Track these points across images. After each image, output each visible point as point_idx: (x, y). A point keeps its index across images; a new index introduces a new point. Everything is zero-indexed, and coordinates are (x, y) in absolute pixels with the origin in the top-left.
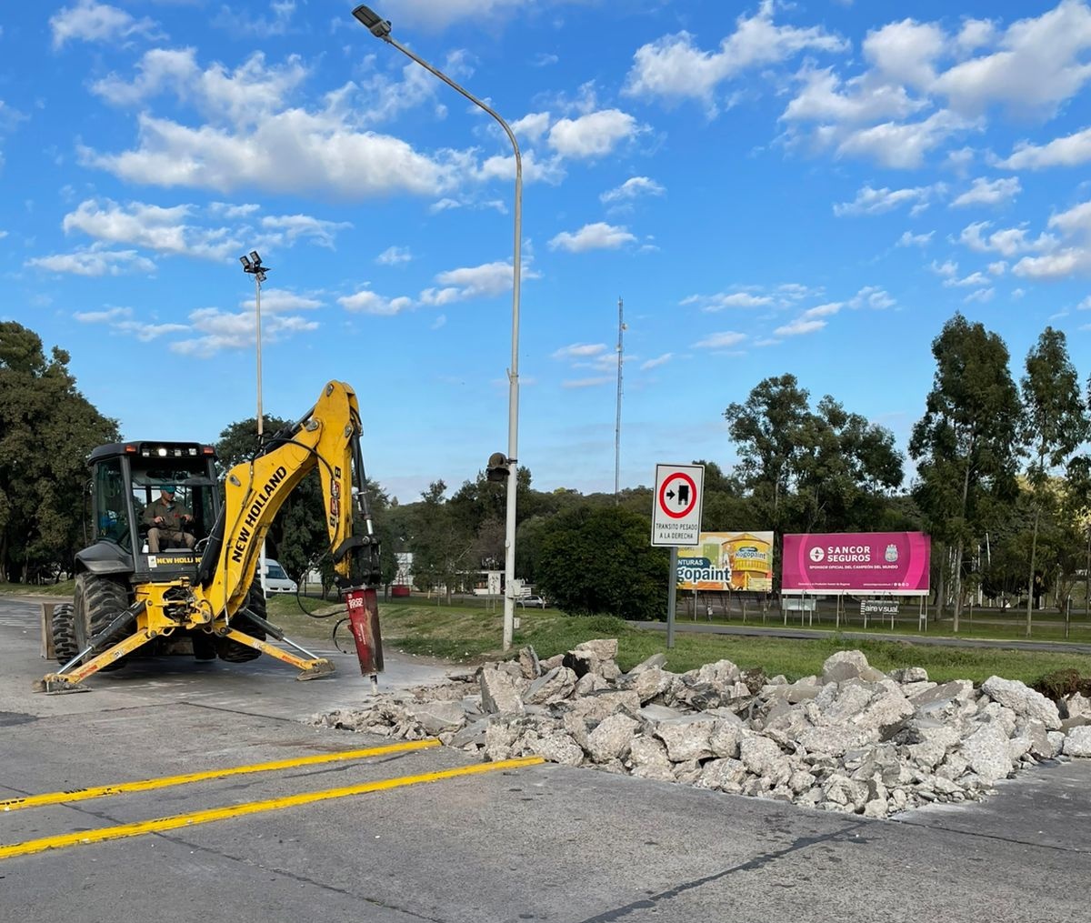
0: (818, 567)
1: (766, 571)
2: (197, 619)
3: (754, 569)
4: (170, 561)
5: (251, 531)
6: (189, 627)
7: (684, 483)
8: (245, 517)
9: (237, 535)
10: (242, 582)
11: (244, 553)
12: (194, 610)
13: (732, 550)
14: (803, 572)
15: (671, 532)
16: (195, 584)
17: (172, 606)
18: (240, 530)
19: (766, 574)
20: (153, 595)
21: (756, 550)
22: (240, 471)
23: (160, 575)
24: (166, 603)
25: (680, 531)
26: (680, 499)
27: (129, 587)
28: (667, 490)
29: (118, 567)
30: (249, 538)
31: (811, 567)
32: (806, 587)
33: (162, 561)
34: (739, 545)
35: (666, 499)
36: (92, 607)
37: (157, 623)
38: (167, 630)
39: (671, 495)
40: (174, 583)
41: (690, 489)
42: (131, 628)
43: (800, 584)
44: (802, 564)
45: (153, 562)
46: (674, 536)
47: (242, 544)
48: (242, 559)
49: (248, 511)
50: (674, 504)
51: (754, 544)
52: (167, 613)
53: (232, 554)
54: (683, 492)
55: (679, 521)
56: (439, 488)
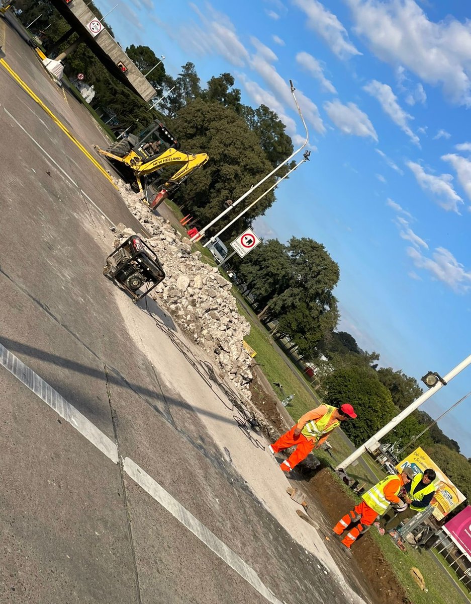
0: (468, 533)
1: (446, 511)
2: (134, 167)
3: (442, 505)
4: (143, 153)
5: (162, 163)
6: (131, 167)
7: (252, 240)
8: (164, 159)
9: (159, 161)
10: (150, 170)
11: (156, 165)
12: (136, 165)
13: (442, 488)
14: (460, 529)
15: (238, 246)
16: (142, 161)
17: (133, 160)
18: (161, 160)
19: (444, 512)
20: (133, 155)
21: (451, 498)
22: (173, 150)
23: (139, 153)
24: (133, 159)
25: (241, 249)
26: (248, 242)
27: (131, 149)
28: (246, 236)
29: (133, 143)
30: (160, 163)
31: (465, 530)
32: (454, 536)
33: (142, 151)
34: (447, 488)
35: (244, 238)
36: (120, 145)
37: (127, 160)
38: (128, 164)
39: (246, 238)
40: (139, 157)
41: (252, 243)
42: (122, 156)
43: (453, 532)
44: (463, 525)
45: (140, 149)
46: (238, 248)
47: (158, 163)
48: (155, 166)
49: (166, 159)
50: (245, 241)
51: (453, 495)
52: (131, 161)
53: (154, 163)
54: (250, 241)
55: (243, 247)
56: (375, 357)
